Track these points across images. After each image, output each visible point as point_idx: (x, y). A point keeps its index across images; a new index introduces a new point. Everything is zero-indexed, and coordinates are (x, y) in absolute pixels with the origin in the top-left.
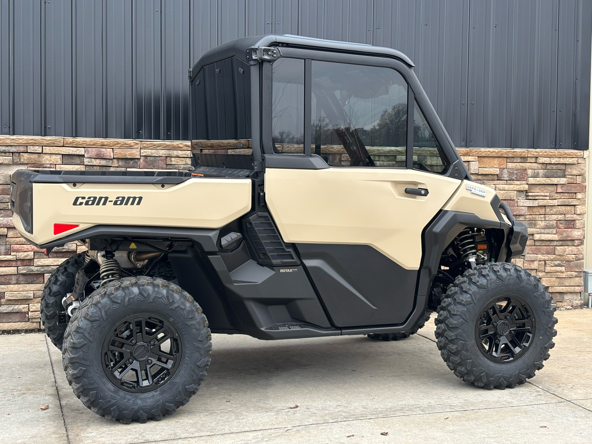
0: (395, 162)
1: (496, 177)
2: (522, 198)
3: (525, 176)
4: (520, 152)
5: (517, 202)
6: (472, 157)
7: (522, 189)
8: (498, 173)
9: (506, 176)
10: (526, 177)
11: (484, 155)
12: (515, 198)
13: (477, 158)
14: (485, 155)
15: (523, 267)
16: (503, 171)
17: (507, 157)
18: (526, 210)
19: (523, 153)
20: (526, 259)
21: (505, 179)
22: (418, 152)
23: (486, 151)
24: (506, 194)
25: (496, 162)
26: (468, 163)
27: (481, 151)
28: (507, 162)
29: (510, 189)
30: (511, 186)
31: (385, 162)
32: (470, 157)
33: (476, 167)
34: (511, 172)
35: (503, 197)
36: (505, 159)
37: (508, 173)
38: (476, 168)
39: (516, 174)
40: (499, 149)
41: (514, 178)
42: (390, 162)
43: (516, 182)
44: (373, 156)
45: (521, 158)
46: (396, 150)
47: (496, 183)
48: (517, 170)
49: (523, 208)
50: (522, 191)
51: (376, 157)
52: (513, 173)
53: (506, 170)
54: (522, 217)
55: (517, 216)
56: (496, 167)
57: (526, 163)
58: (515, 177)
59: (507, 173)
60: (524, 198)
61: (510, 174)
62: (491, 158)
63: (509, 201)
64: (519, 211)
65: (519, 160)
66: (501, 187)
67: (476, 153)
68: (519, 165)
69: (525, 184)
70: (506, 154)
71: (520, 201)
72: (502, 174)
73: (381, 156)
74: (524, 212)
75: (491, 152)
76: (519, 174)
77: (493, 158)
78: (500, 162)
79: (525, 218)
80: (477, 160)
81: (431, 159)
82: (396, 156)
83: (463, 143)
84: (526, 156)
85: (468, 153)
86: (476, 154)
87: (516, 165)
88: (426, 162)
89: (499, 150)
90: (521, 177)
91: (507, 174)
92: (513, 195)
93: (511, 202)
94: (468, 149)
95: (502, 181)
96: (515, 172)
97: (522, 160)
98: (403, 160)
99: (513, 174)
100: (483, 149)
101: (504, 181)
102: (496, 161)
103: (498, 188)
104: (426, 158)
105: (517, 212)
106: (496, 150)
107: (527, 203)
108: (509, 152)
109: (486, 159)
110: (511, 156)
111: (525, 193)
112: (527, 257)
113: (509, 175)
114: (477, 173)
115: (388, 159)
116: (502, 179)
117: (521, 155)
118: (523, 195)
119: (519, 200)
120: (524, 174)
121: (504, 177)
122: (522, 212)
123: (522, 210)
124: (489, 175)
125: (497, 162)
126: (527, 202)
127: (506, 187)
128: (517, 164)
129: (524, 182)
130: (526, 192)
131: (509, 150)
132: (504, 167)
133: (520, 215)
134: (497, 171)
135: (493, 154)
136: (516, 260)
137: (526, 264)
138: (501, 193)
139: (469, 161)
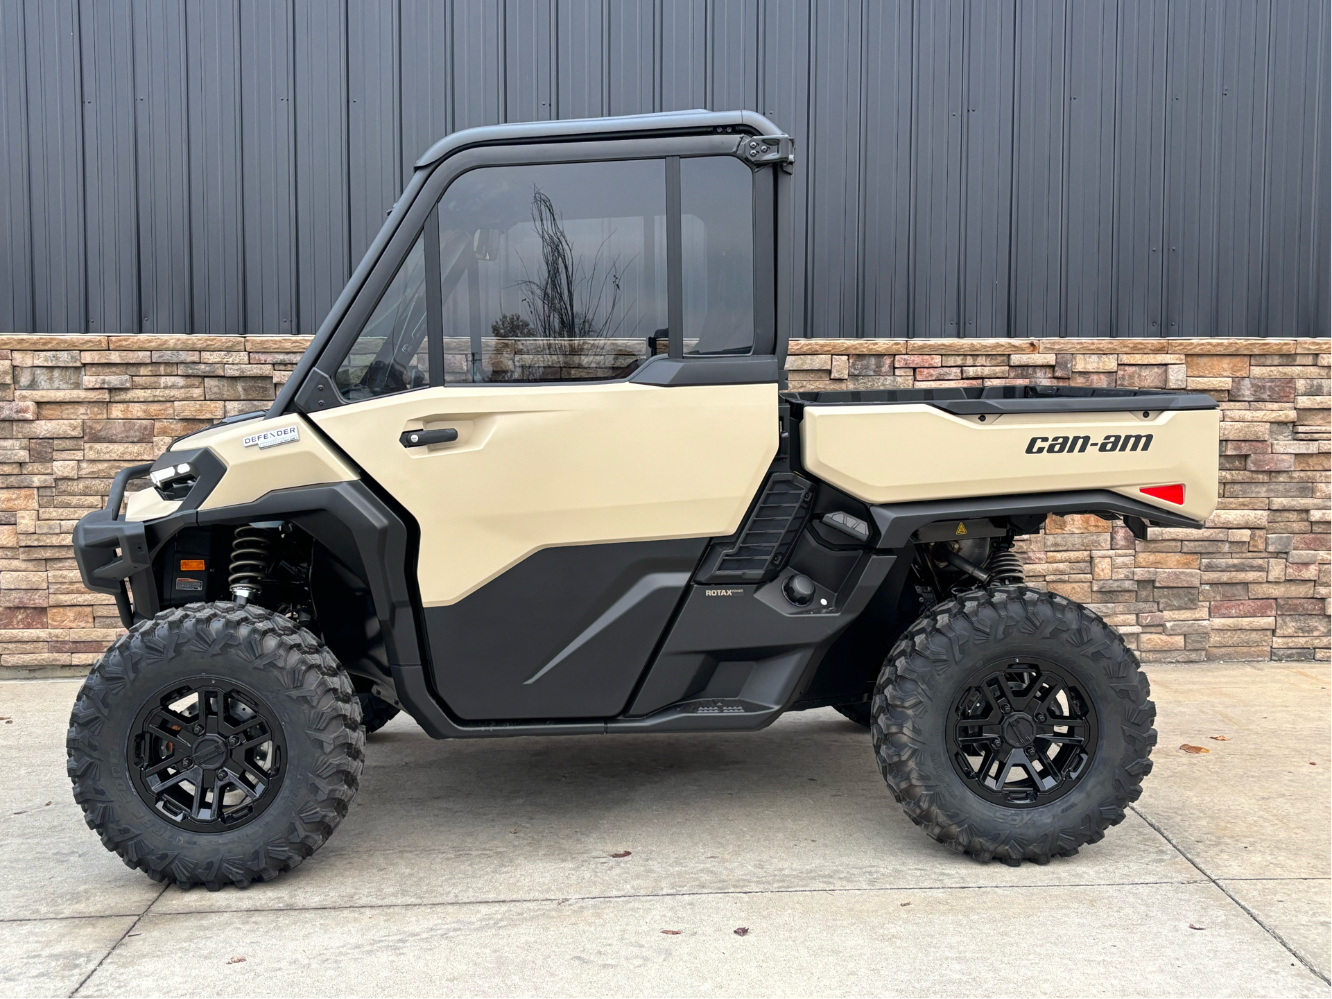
0: (1007, 368)
1: (1227, 395)
2: (1285, 437)
3: (1290, 393)
4: (1278, 345)
5: (1272, 444)
6: (1172, 356)
7: (1283, 419)
8: (1230, 388)
9: (1248, 393)
10: (1293, 396)
11: (1197, 350)
12: (1267, 437)
13: (1183, 357)
14: (1200, 352)
15: (1285, 575)
16: (1242, 383)
17: (1251, 355)
18: (1292, 460)
19: (1284, 347)
20: (1291, 560)
21: (1247, 399)
22: (1057, 347)
23: (1203, 344)
24: (1247, 429)
25: (1225, 366)
26: (1164, 367)
27: (1192, 344)
28: (1250, 365)
29: (1256, 419)
30: (1259, 414)
31: (987, 368)
32: (1168, 356)
33: (1182, 376)
34: (1260, 384)
35: (1241, 434)
36: (1247, 359)
37: (1252, 387)
38: (1180, 377)
39: (1271, 388)
40: (1233, 339)
41: (1265, 396)
42: (998, 369)
43: (1270, 406)
44: (961, 357)
45: (1281, 355)
46: (1009, 343)
47: (1226, 407)
48: (1272, 380)
49: (1284, 457)
50: (1285, 423)
51: (969, 357)
52: (1264, 387)
53: (1247, 381)
54: (1285, 475)
55: (1273, 474)
56: (1225, 374)
57: (1293, 368)
58: (1269, 396)
59: (1249, 386)
60: (1290, 437)
61: (1258, 388)
62: (1215, 358)
63: (1254, 443)
64: (1276, 464)
65: (1277, 361)
66: (1236, 414)
67: (1181, 347)
68: (1276, 372)
69: (1291, 409)
70: (1248, 349)
71: (1278, 444)
72: (1239, 390)
73: (978, 355)
74: (1286, 465)
75: (1214, 346)
76: (1277, 389)
77: (1218, 358)
78: (1234, 366)
79: (1291, 478)
80: (1184, 361)
81: (1085, 360)
82: (1009, 355)
83: (1155, 328)
84: (1293, 352)
85: (1164, 347)
86: (1180, 350)
87: (1272, 371)
88: (1075, 365)
89: (1231, 341)
90: (1282, 394)
91: (1249, 390)
92: (1263, 430)
93: (1259, 445)
94: (1163, 341)
95: (1240, 403)
96: (1268, 384)
97: (1284, 361)
98: (1023, 364)
99: (1264, 389)
100: (1195, 340)
101: (1243, 403)
102: (1226, 363)
103: (1230, 418)
104: (1075, 358)
105: (1272, 465)
106: (1225, 341)
107: (1293, 447)
108: (1253, 344)
109: (1203, 361)
110: (1257, 353)
111: (1291, 428)
112: (1293, 557)
113: (1255, 391)
114: (1183, 386)
115: (994, 362)
116: (1240, 399)
117: (1280, 349)
118: (1287, 431)
119: (1275, 442)
120: (1287, 389)
121: (1243, 396)
122: (1283, 466)
123: (1283, 460)
124: (1211, 390)
125: (1229, 364)
126: (1293, 444)
127: (1248, 415)
128: (1272, 368)
129: (1287, 405)
130: (1294, 426)
131: (1253, 342)
132: (1245, 375)
133: (1279, 472)
134: (1227, 383)
135: (1219, 348)
136: (1268, 562)
137: (1291, 570)
138: (1236, 427)
139: (1166, 365)
